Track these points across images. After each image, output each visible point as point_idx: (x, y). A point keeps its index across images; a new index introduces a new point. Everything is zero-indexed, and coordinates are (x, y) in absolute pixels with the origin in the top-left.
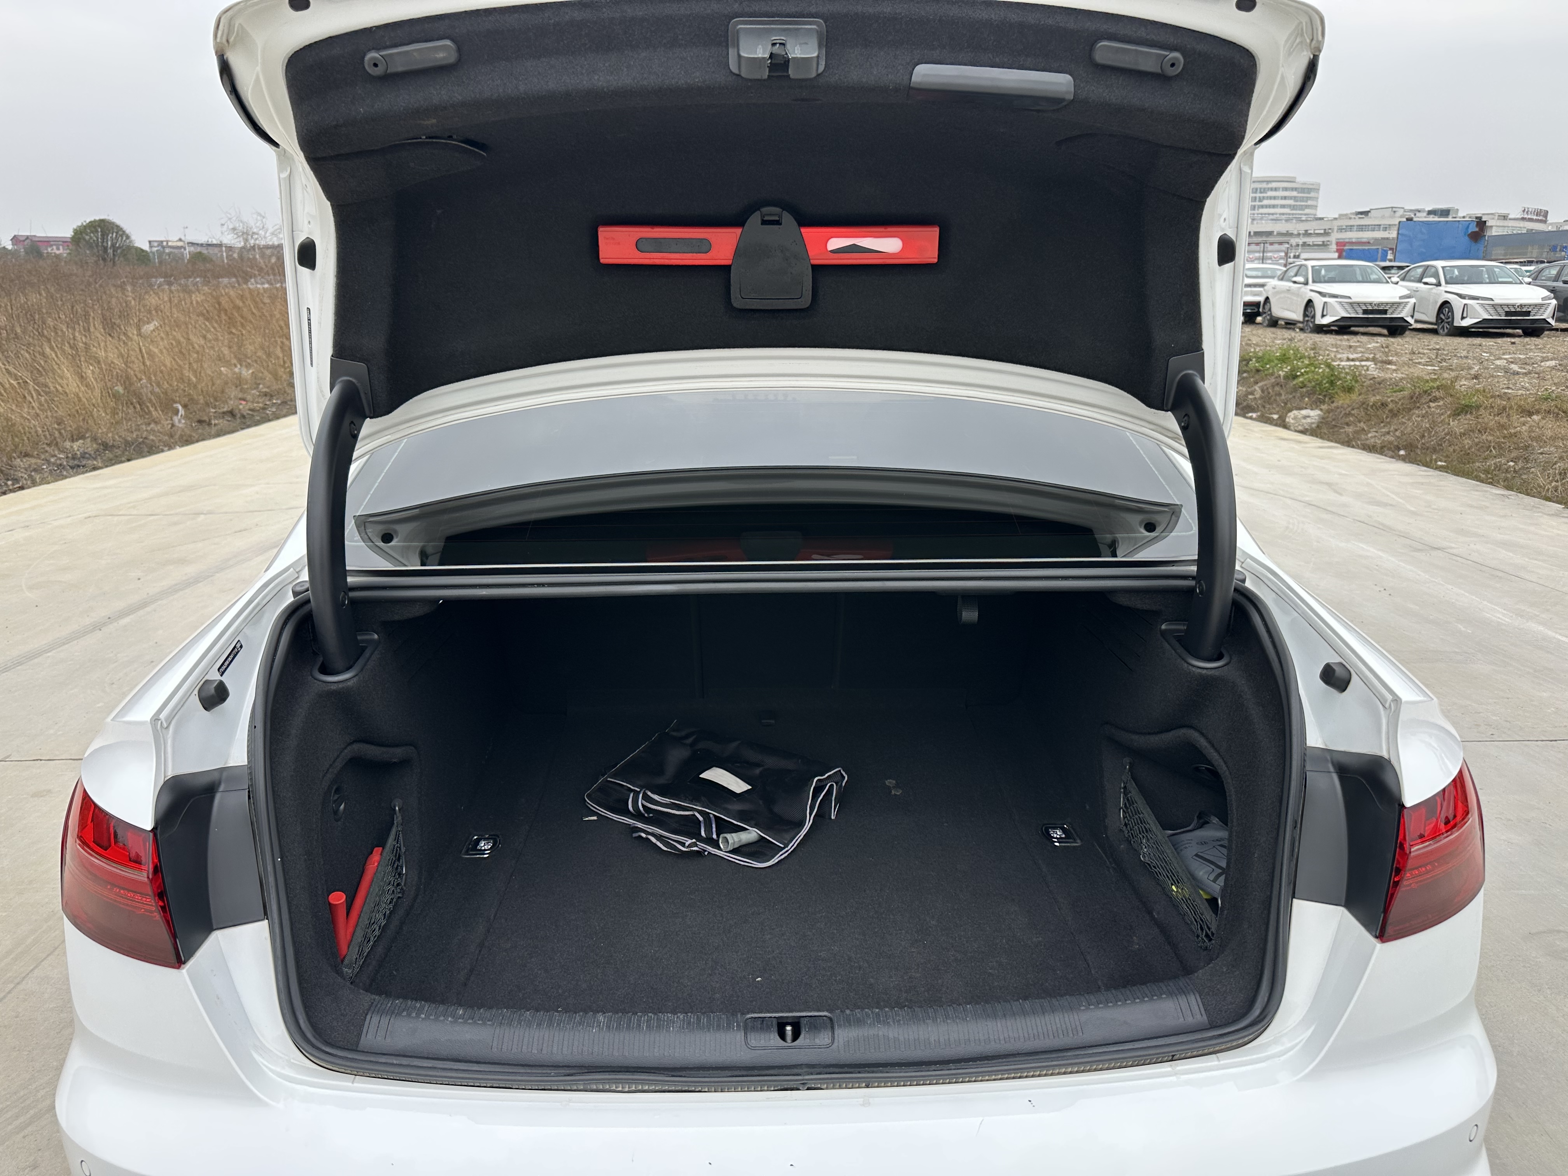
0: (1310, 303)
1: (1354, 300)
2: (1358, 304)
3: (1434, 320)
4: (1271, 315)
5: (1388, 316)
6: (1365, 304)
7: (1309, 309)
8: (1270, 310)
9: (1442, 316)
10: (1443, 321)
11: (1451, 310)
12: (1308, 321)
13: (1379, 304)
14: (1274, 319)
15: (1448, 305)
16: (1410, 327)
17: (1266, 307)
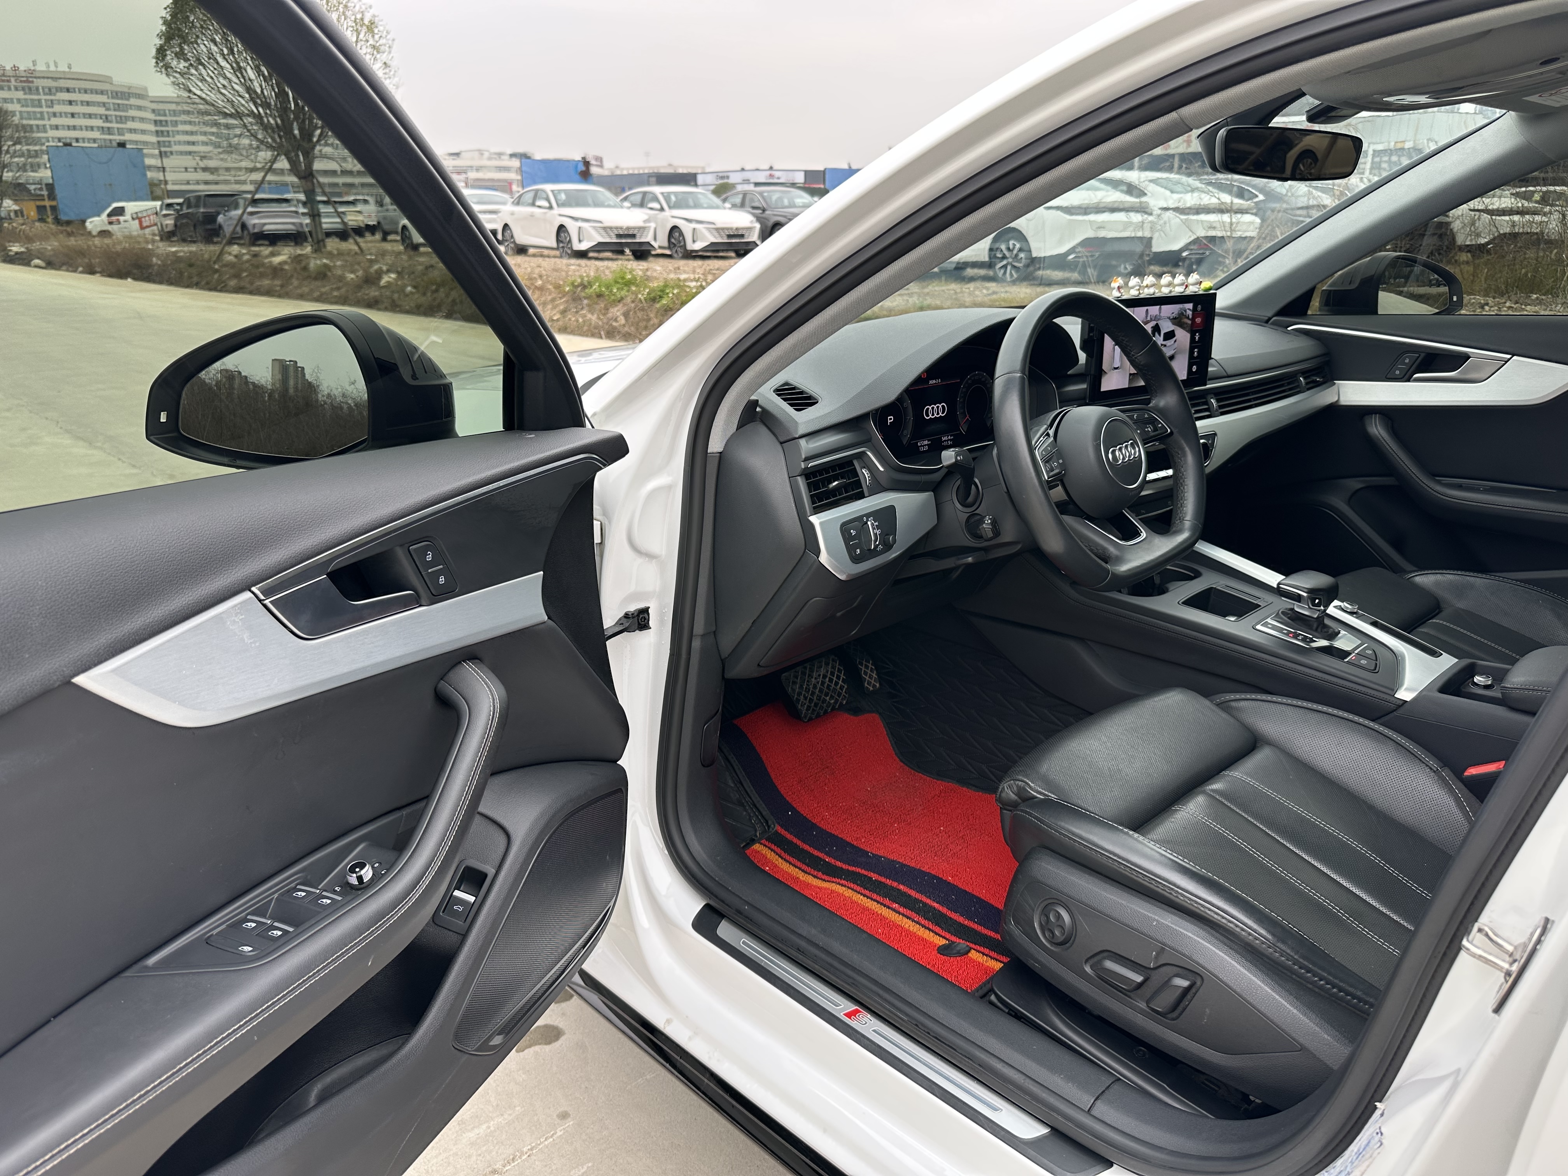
0: (561, 228)
1: (606, 224)
2: (611, 228)
3: (666, 244)
4: (514, 242)
5: (637, 240)
6: (617, 228)
7: (562, 235)
8: (512, 237)
9: (673, 240)
10: (675, 245)
11: (681, 234)
12: (563, 247)
13: (628, 228)
14: (520, 247)
15: (677, 230)
16: (653, 253)
17: (506, 234)
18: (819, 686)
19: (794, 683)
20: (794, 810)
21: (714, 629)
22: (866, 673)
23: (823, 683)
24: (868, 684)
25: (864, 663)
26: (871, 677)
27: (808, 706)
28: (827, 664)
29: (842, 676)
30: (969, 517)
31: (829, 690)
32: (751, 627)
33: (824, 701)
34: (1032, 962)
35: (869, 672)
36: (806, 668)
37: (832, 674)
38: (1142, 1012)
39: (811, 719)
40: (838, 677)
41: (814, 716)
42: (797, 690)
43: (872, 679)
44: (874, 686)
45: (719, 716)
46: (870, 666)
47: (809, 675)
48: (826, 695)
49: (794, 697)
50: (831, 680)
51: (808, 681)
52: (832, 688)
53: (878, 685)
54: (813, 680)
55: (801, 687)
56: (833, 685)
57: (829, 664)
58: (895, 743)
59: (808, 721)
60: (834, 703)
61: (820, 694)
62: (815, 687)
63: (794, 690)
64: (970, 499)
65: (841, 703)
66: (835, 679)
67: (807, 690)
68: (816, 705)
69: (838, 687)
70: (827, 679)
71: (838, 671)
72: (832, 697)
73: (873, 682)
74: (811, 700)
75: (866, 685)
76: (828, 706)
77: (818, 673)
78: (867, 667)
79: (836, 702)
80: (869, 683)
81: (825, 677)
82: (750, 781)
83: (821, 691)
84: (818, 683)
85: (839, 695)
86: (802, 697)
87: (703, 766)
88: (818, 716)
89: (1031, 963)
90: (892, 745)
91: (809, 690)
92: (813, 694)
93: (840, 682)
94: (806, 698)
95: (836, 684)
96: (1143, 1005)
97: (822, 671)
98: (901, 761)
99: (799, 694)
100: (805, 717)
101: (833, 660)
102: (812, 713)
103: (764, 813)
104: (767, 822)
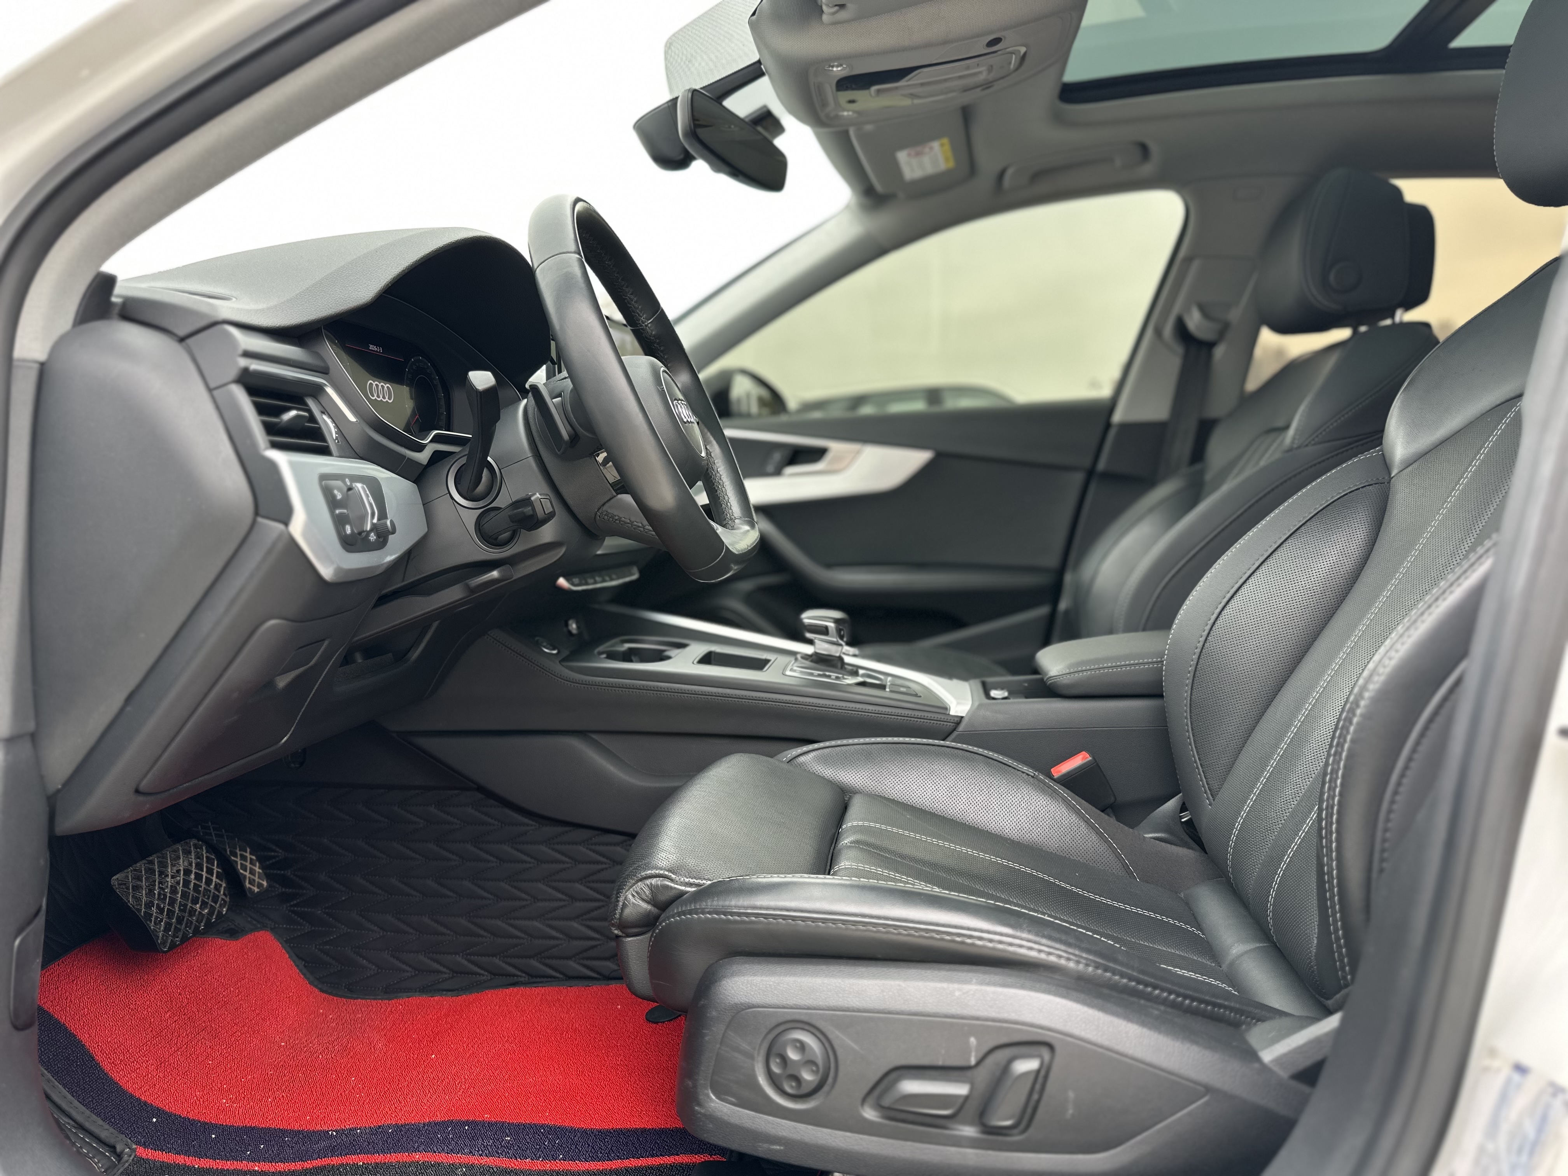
18: (180, 888)
19: (136, 888)
20: (159, 1112)
21: (31, 726)
22: (244, 868)
23: (186, 883)
24: (250, 883)
25: (239, 853)
26: (252, 872)
27: (166, 923)
28: (187, 853)
29: (216, 869)
30: (480, 518)
31: (199, 892)
32: (122, 710)
33: (192, 912)
34: (766, 1146)
35: (248, 864)
36: (151, 862)
37: (199, 866)
38: (974, 1143)
39: (173, 946)
40: (210, 871)
41: (178, 940)
42: (144, 899)
43: (254, 875)
44: (260, 885)
45: (41, 920)
46: (248, 855)
47: (161, 873)
48: (195, 901)
49: (140, 911)
50: (198, 877)
51: (160, 883)
52: (202, 889)
53: (265, 883)
54: (169, 879)
55: (151, 892)
56: (203, 885)
57: (190, 853)
58: (305, 966)
59: (170, 949)
60: (208, 914)
61: (184, 902)
62: (174, 891)
63: (138, 899)
64: (481, 488)
65: (220, 913)
66: (204, 874)
67: (162, 897)
68: (180, 920)
69: (212, 886)
70: (193, 876)
71: (207, 862)
72: (204, 905)
73: (257, 879)
74: (170, 913)
75: (248, 885)
76: (199, 921)
77: (175, 869)
78: (244, 858)
79: (211, 913)
80: (252, 882)
81: (187, 872)
82: (65, 1086)
83: (185, 895)
84: (178, 883)
85: (215, 899)
86: (154, 909)
87: (17, 1028)
88: (185, 939)
89: (763, 1150)
90: (301, 971)
91: (165, 896)
92: (172, 902)
93: (214, 879)
94: (161, 911)
95: (209, 882)
96: (969, 1131)
97: (182, 865)
98: (322, 990)
99: (149, 905)
100: (164, 943)
101: (196, 846)
102: (174, 936)
103: (103, 1135)
104: (112, 1148)
